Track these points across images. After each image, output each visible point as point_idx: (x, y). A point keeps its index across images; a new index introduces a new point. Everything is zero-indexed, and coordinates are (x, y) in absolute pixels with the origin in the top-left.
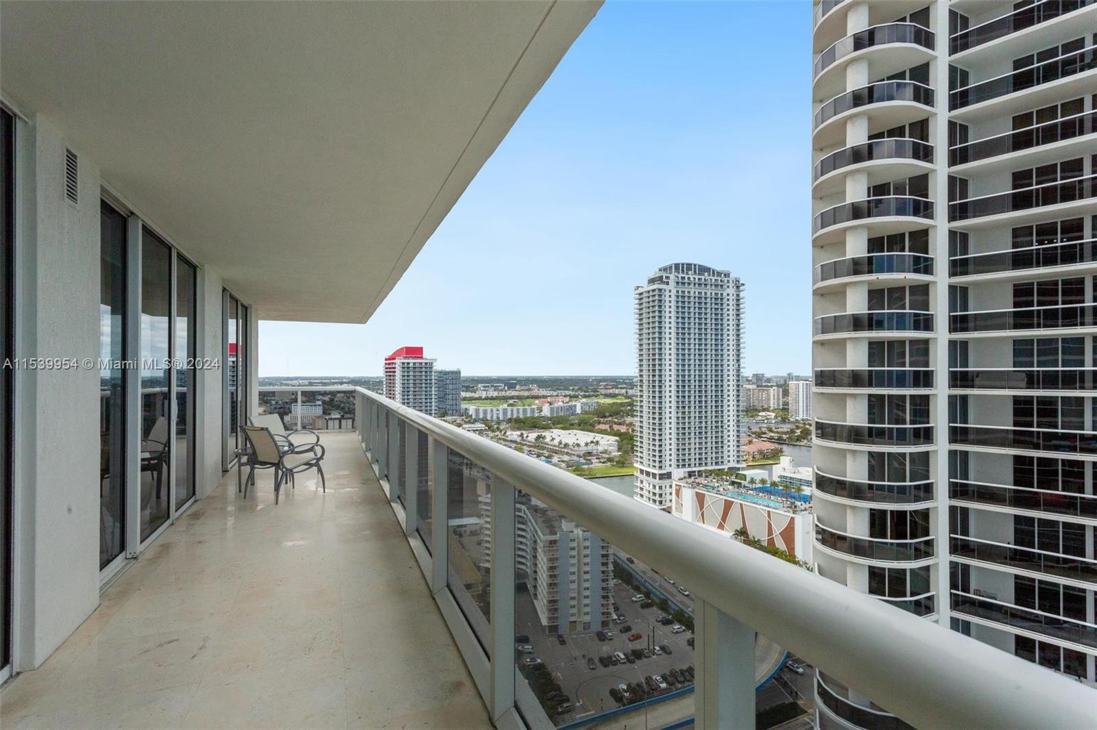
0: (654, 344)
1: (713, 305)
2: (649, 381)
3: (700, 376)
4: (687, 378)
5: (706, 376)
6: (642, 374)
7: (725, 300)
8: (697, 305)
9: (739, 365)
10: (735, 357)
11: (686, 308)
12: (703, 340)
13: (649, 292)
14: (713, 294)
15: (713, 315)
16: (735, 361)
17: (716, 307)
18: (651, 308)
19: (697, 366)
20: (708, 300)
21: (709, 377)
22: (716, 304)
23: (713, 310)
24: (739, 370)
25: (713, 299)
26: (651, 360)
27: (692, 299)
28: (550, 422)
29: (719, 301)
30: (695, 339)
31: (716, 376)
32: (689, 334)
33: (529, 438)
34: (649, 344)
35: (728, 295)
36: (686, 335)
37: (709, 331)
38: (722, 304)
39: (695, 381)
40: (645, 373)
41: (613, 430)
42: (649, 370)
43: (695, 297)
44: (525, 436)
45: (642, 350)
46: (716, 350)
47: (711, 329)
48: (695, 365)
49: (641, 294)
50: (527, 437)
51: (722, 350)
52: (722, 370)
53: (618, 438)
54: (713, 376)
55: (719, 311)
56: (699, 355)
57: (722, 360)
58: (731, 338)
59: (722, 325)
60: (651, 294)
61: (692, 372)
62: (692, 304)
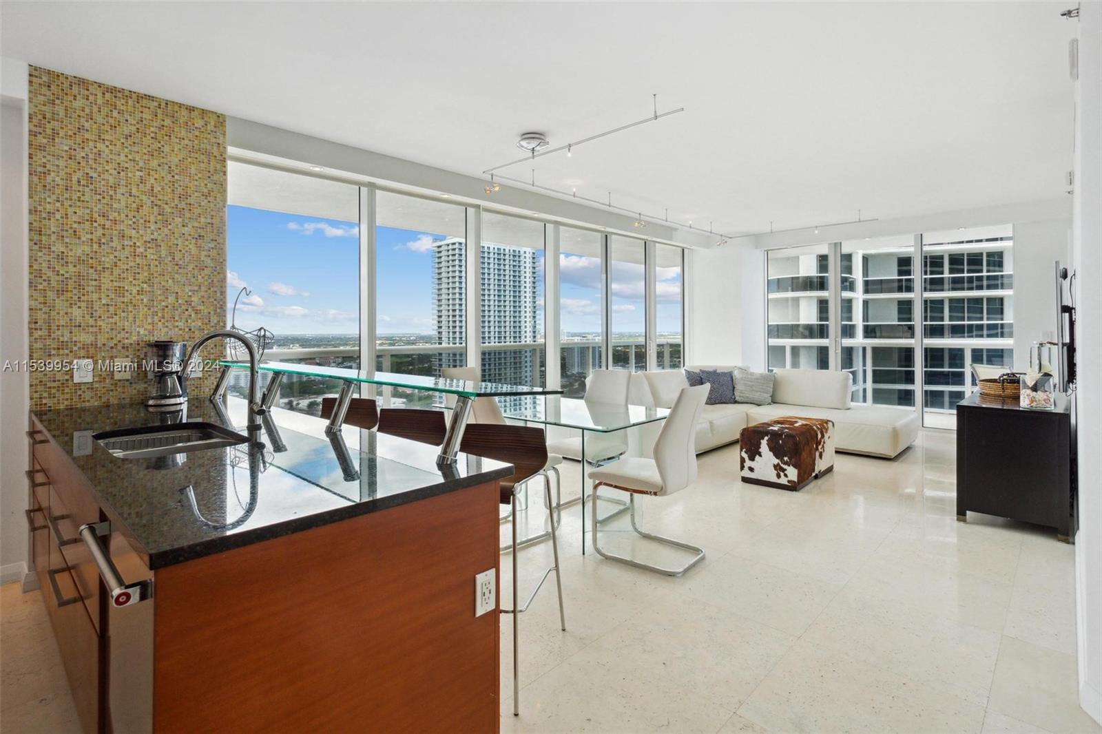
0: (454, 299)
1: (511, 262)
2: (449, 338)
3: (499, 332)
4: (487, 335)
5: (505, 332)
6: (441, 330)
7: (522, 258)
8: (496, 261)
9: (535, 322)
10: (531, 314)
11: (486, 264)
12: (502, 297)
13: (448, 245)
14: (511, 251)
15: (512, 272)
16: (532, 317)
17: (514, 264)
18: (450, 262)
19: (497, 322)
20: (507, 257)
21: (508, 334)
22: (514, 261)
23: (512, 266)
24: (535, 327)
25: (511, 256)
26: (451, 317)
27: (492, 255)
28: (321, 386)
29: (517, 259)
30: (495, 295)
31: (514, 332)
32: (489, 290)
33: (300, 405)
34: (449, 300)
35: (525, 252)
36: (486, 291)
37: (507, 287)
38: (519, 261)
39: (495, 337)
40: (444, 330)
41: (398, 391)
42: (449, 327)
43: (494, 253)
44: (295, 403)
45: (441, 305)
46: (514, 307)
47: (510, 286)
48: (495, 322)
49: (439, 247)
50: (298, 404)
51: (520, 307)
52: (520, 327)
53: (405, 400)
54: (512, 333)
55: (517, 269)
56: (499, 311)
57: (520, 317)
58: (528, 295)
59: (519, 282)
60: (450, 247)
61: (492, 329)
62: (492, 260)
